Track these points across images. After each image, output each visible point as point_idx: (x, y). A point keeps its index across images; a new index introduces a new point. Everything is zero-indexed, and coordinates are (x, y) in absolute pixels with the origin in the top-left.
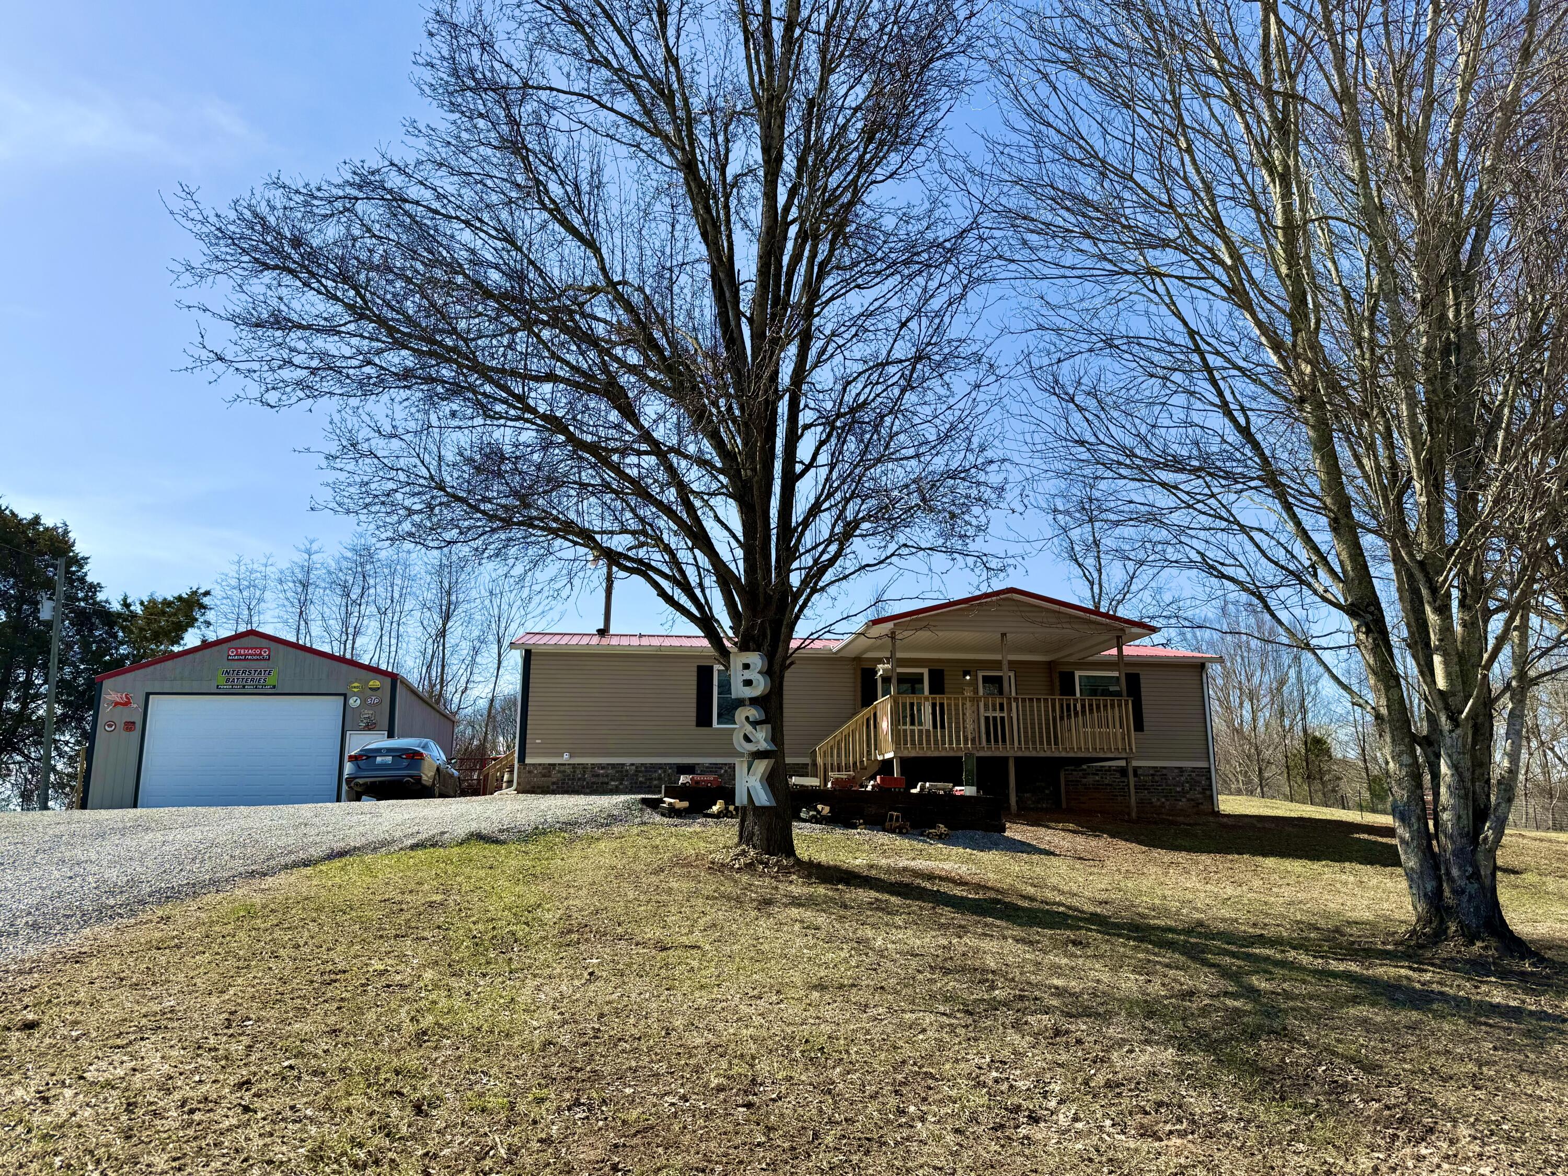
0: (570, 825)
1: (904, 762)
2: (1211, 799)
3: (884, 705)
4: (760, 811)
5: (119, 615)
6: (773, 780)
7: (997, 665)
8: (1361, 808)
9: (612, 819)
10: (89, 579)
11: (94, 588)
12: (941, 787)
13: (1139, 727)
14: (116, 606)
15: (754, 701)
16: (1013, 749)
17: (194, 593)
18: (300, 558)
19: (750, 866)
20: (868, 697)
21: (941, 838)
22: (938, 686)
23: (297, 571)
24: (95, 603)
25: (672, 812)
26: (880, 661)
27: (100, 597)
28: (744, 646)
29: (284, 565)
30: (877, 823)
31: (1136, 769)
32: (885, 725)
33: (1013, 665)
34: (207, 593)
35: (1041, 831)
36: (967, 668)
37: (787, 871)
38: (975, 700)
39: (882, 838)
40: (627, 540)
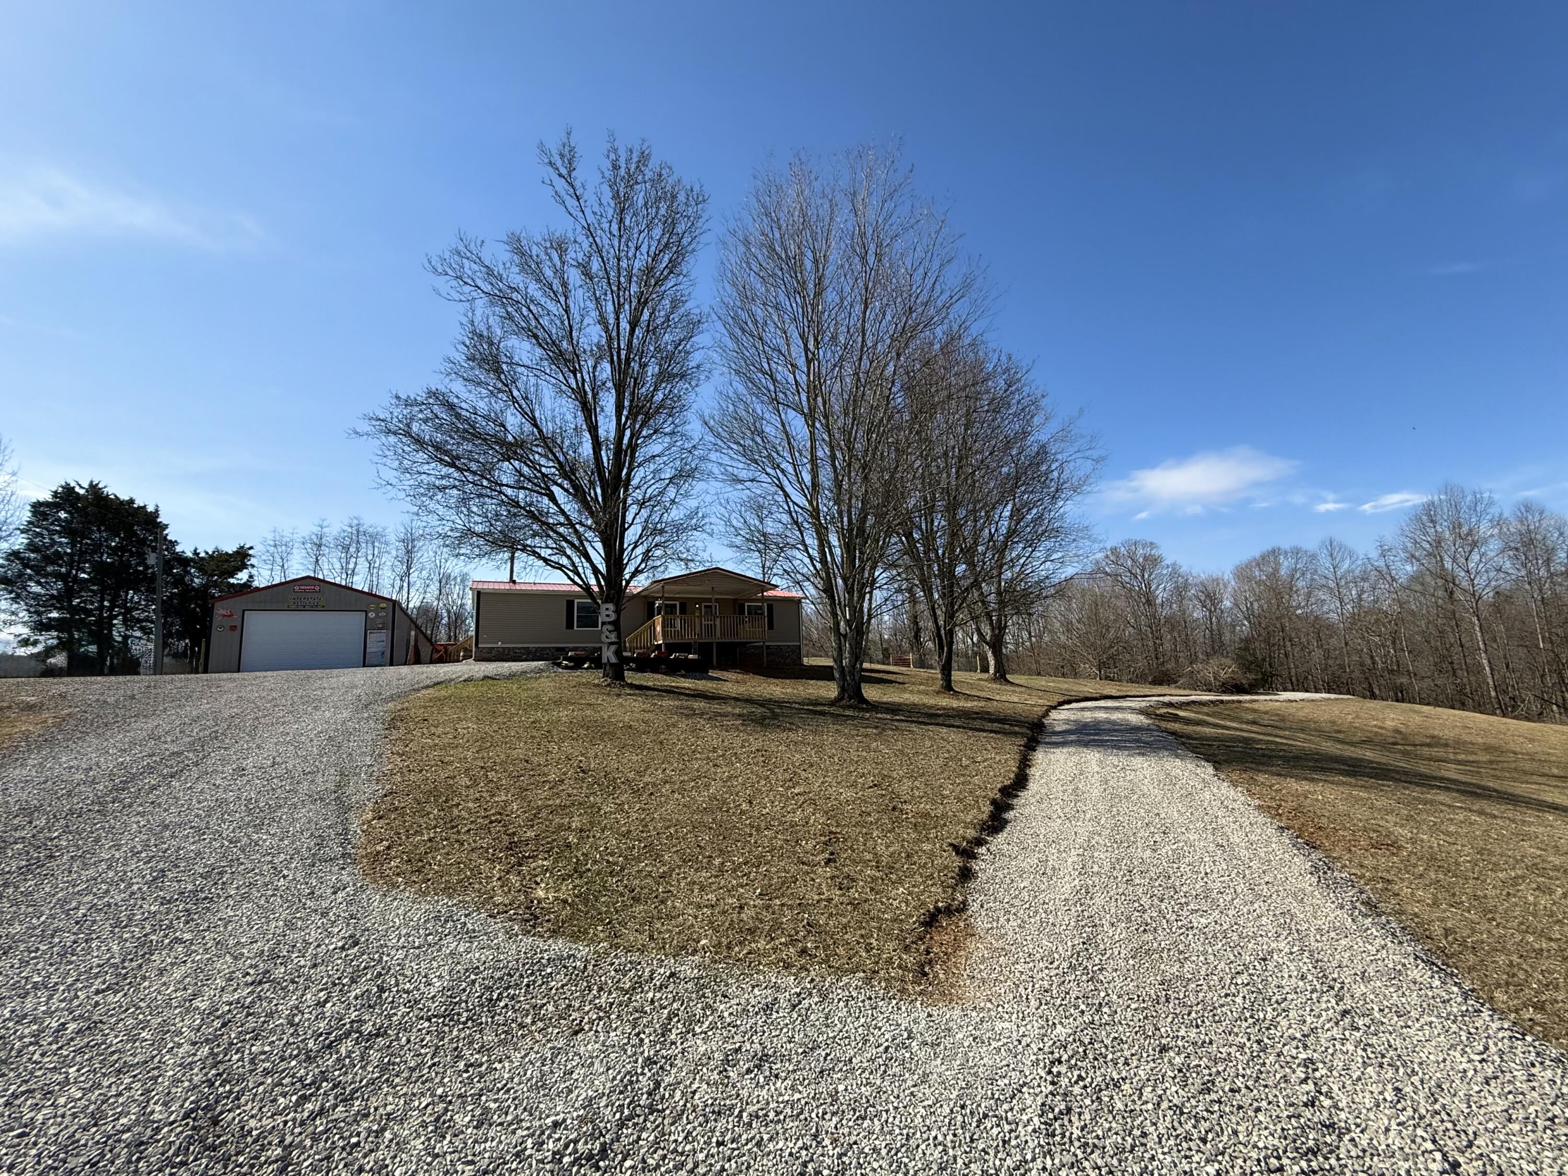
0: (524, 673)
1: (667, 645)
2: (800, 659)
3: (658, 619)
4: (612, 665)
5: (192, 560)
6: (618, 653)
7: (709, 600)
8: (878, 663)
9: (541, 671)
10: (169, 538)
11: (174, 543)
12: (682, 656)
13: (771, 626)
14: (189, 554)
15: (610, 623)
16: (718, 637)
17: (242, 547)
18: (317, 530)
19: (609, 685)
20: (651, 615)
21: (683, 676)
22: (683, 611)
23: (314, 537)
24: (175, 553)
25: (567, 667)
26: (657, 599)
27: (178, 549)
28: (606, 602)
29: (306, 534)
30: (655, 670)
31: (768, 647)
32: (659, 629)
33: (717, 600)
34: (251, 548)
35: (725, 673)
36: (699, 601)
37: (623, 686)
38: (700, 617)
39: (659, 676)
40: (549, 551)
